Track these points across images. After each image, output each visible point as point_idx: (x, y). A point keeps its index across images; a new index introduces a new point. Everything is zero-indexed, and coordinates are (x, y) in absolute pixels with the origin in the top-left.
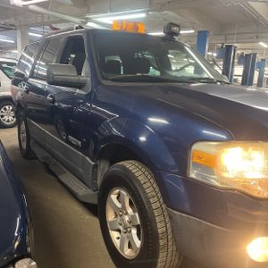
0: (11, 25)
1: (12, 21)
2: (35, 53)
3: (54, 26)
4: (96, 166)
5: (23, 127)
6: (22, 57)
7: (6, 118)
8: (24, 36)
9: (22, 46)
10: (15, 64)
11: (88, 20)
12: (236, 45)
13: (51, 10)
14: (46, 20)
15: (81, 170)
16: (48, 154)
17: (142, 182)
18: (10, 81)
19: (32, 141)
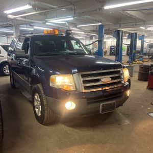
4: (31, 87)
11: (46, 21)
12: (123, 30)
18: (7, 53)
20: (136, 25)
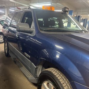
1: (4, 5)
2: (12, 17)
3: (18, 7)
5: (6, 44)
6: (7, 18)
8: (8, 10)
9: (7, 14)
10: (4, 21)
13: (18, 2)
14: (16, 5)
15: (30, 68)
16: (16, 57)
17: (62, 83)
19: (9, 51)
20: (88, 13)
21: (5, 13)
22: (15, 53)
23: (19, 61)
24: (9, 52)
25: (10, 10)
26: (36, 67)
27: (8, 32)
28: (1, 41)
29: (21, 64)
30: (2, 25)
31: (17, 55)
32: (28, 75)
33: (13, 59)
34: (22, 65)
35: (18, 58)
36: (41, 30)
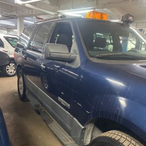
0: (14, 16)
4: (84, 129)
5: (21, 79)
7: (10, 71)
8: (21, 22)
13: (38, 7)
14: (34, 13)
16: (39, 103)
19: (27, 91)
21: (16, 26)
22: (39, 97)
23: (46, 111)
24: (26, 93)
25: (25, 21)
26: (83, 127)
27: (26, 59)
28: (11, 73)
29: (51, 116)
30: (14, 47)
31: (42, 100)
32: (65, 139)
33: (35, 106)
34: (52, 118)
35: (43, 105)
36: (91, 57)
